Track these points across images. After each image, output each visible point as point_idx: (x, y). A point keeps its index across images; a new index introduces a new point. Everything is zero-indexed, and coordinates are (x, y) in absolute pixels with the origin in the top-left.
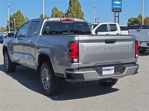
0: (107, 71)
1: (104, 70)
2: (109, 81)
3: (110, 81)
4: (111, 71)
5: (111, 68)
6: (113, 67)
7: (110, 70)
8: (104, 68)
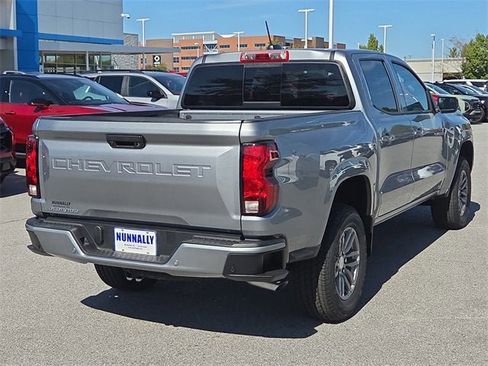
0: (132, 243)
1: (119, 237)
2: (134, 280)
4: (143, 244)
5: (143, 233)
6: (153, 234)
7: (140, 241)
8: (117, 230)
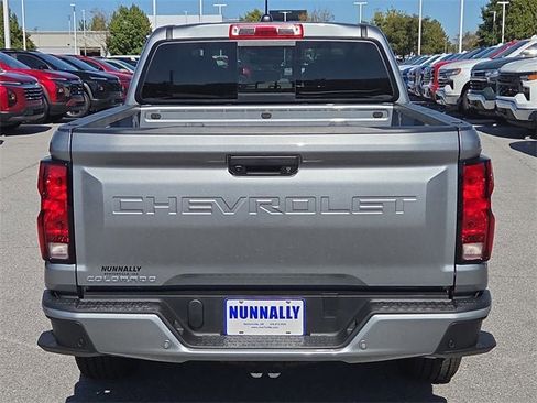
0: (259, 320)
2: (265, 376)
3: (272, 375)
4: (279, 320)
5: (280, 303)
6: (300, 303)
8: (231, 303)
